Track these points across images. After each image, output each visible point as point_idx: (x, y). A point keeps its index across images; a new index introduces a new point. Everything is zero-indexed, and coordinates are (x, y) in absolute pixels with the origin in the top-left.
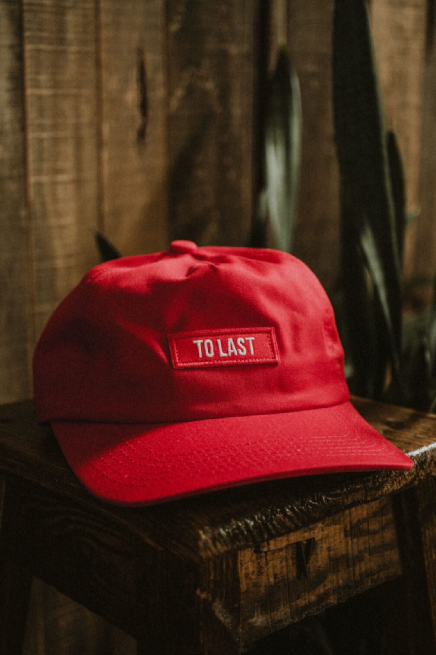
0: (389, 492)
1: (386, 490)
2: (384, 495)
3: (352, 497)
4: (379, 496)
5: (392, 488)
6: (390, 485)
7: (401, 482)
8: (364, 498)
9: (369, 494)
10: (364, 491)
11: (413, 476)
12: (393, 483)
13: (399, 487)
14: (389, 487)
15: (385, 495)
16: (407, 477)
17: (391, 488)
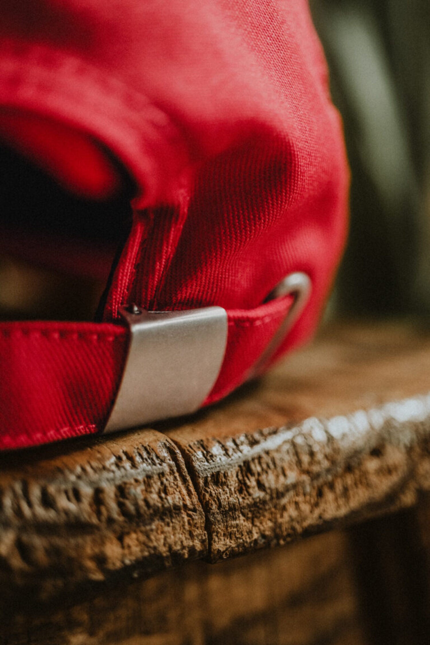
0: (306, 524)
1: (292, 519)
2: (285, 533)
3: (142, 538)
4: (263, 536)
5: (317, 512)
6: (309, 502)
7: (351, 493)
8: (198, 546)
9: (220, 528)
10: (199, 519)
11: (395, 478)
12: (320, 494)
13: (343, 511)
14: (305, 508)
15: (289, 535)
16: (374, 479)
17: (312, 512)
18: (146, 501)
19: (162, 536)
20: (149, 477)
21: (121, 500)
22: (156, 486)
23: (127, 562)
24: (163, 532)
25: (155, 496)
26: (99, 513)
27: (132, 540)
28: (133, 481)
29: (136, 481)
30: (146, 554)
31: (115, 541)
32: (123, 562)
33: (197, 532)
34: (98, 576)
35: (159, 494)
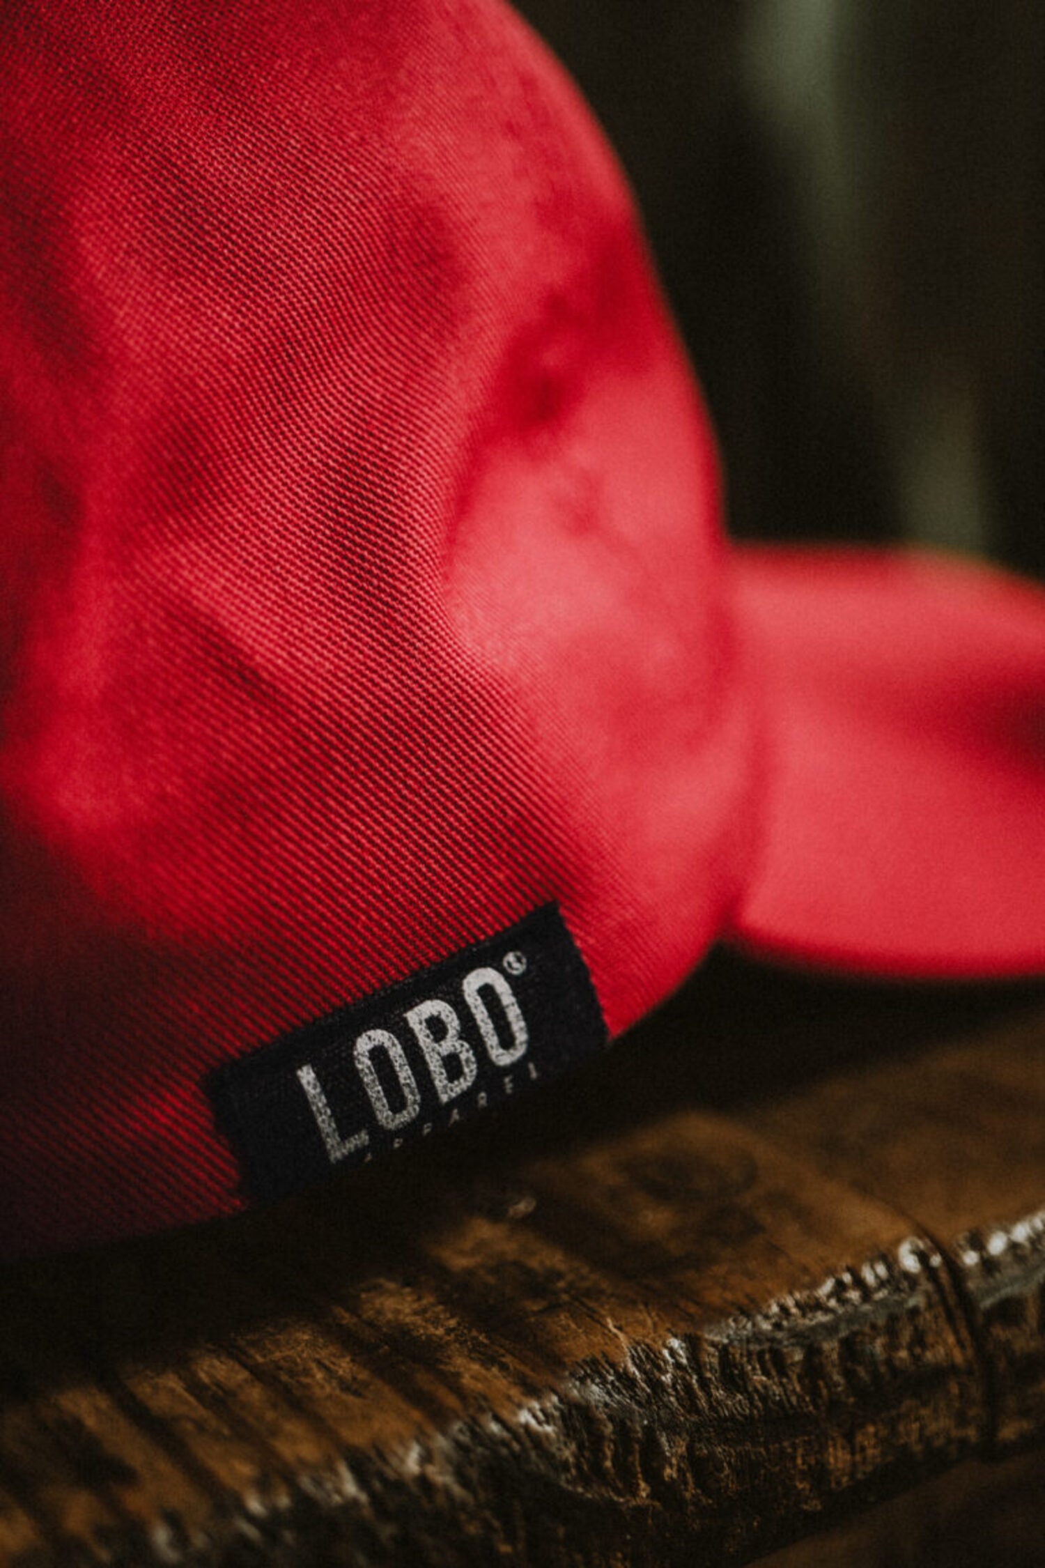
18: (889, 1362)
19: (915, 1426)
20: (893, 1319)
21: (849, 1364)
22: (906, 1335)
23: (860, 1476)
24: (917, 1419)
25: (903, 1354)
26: (815, 1392)
27: (868, 1436)
28: (867, 1329)
29: (874, 1327)
30: (890, 1458)
31: (840, 1441)
32: (852, 1475)
33: (972, 1412)
34: (815, 1505)
35: (910, 1348)
